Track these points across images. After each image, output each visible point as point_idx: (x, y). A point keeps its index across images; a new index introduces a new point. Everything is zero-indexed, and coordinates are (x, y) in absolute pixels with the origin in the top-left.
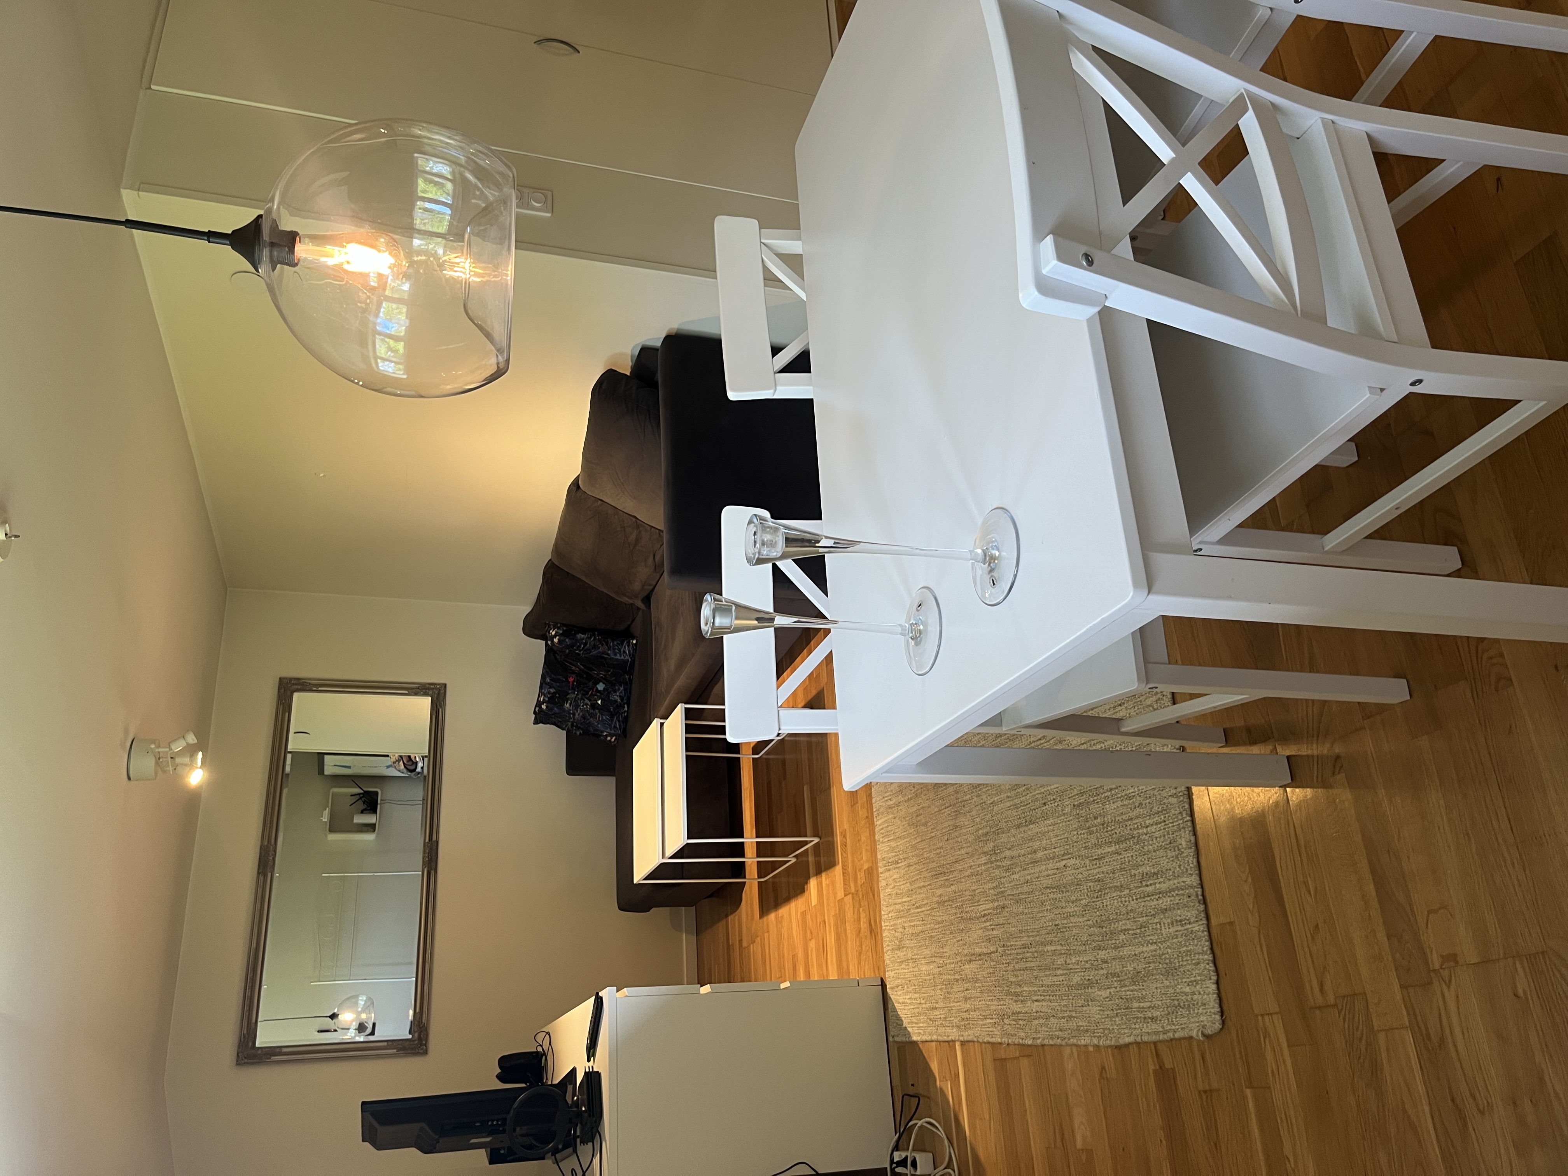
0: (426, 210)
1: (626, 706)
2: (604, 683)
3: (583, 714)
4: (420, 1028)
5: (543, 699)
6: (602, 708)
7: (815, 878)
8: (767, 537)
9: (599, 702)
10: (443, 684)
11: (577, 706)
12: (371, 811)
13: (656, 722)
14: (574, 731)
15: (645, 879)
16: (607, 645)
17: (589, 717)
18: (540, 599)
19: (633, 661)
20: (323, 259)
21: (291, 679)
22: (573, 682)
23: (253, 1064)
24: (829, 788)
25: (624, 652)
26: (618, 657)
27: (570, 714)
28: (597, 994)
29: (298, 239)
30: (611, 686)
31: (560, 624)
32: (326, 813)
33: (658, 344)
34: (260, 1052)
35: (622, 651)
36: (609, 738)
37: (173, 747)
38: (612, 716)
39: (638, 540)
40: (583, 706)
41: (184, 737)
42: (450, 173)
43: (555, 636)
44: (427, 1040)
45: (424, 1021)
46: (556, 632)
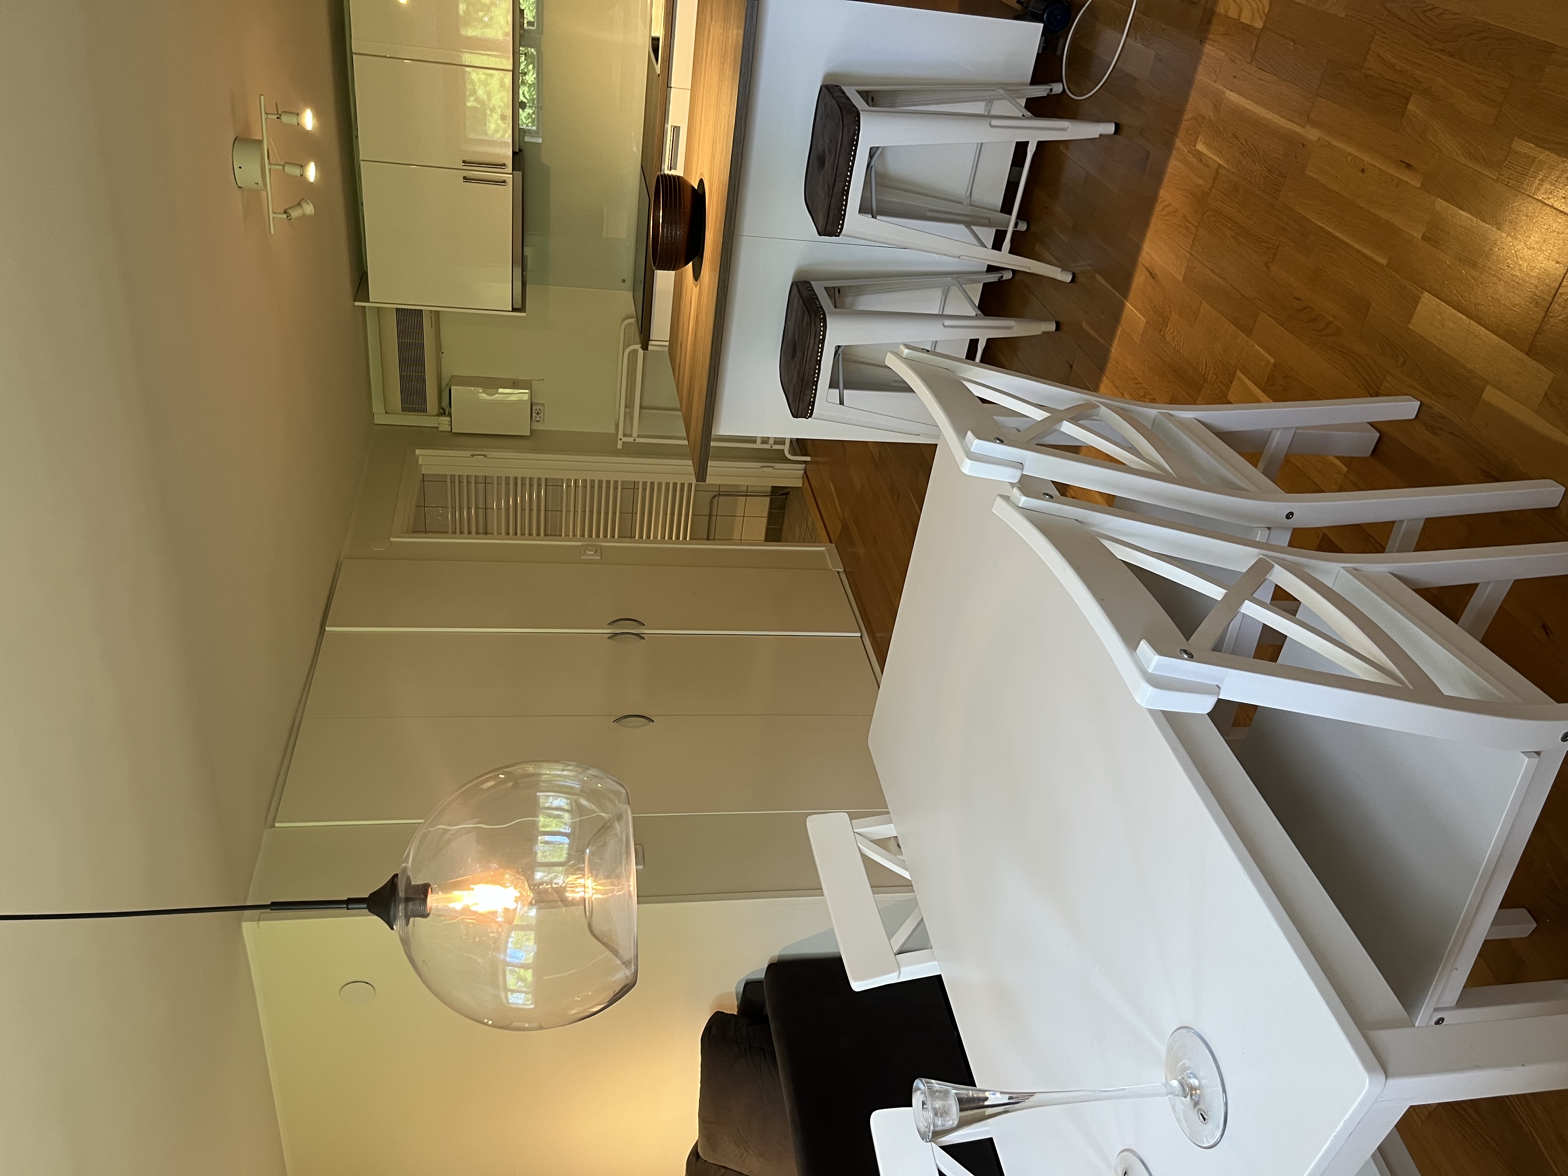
0: (547, 843)
8: (938, 1104)
20: (451, 905)
29: (430, 890)
33: (762, 975)
42: (567, 804)
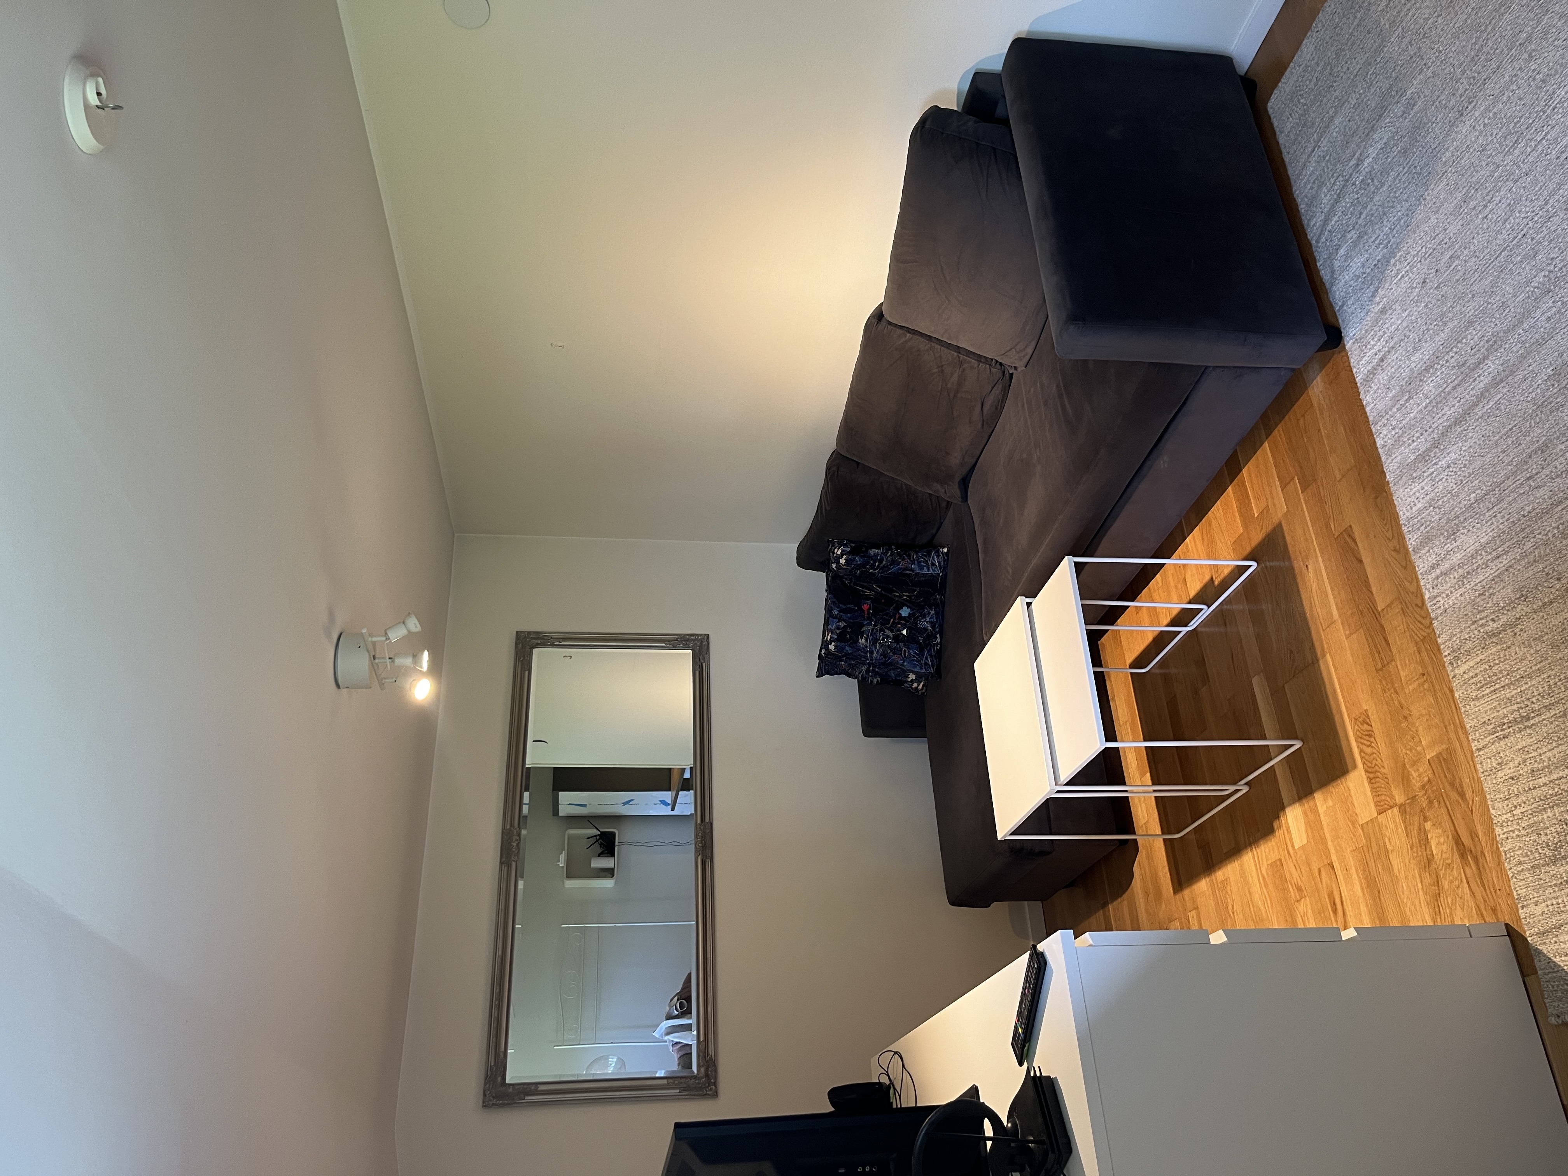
1: (938, 636)
2: (908, 607)
3: (884, 652)
4: (707, 1062)
5: (831, 637)
6: (910, 640)
7: (1297, 805)
9: (904, 632)
10: (705, 635)
11: (875, 641)
12: (609, 855)
13: (1020, 602)
14: (870, 678)
15: (1012, 834)
16: (909, 558)
17: (891, 654)
18: (821, 507)
19: (945, 576)
21: (529, 633)
22: (869, 610)
23: (503, 1106)
24: (1315, 661)
25: (933, 564)
26: (925, 571)
27: (866, 652)
28: (1034, 947)
30: (918, 608)
31: (847, 540)
32: (563, 857)
33: (999, 63)
34: (511, 1090)
35: (930, 563)
36: (915, 685)
37: (391, 635)
38: (922, 650)
39: (960, 384)
40: (883, 639)
41: (404, 623)
43: (842, 556)
44: (716, 1078)
45: (710, 1053)
46: (843, 551)
